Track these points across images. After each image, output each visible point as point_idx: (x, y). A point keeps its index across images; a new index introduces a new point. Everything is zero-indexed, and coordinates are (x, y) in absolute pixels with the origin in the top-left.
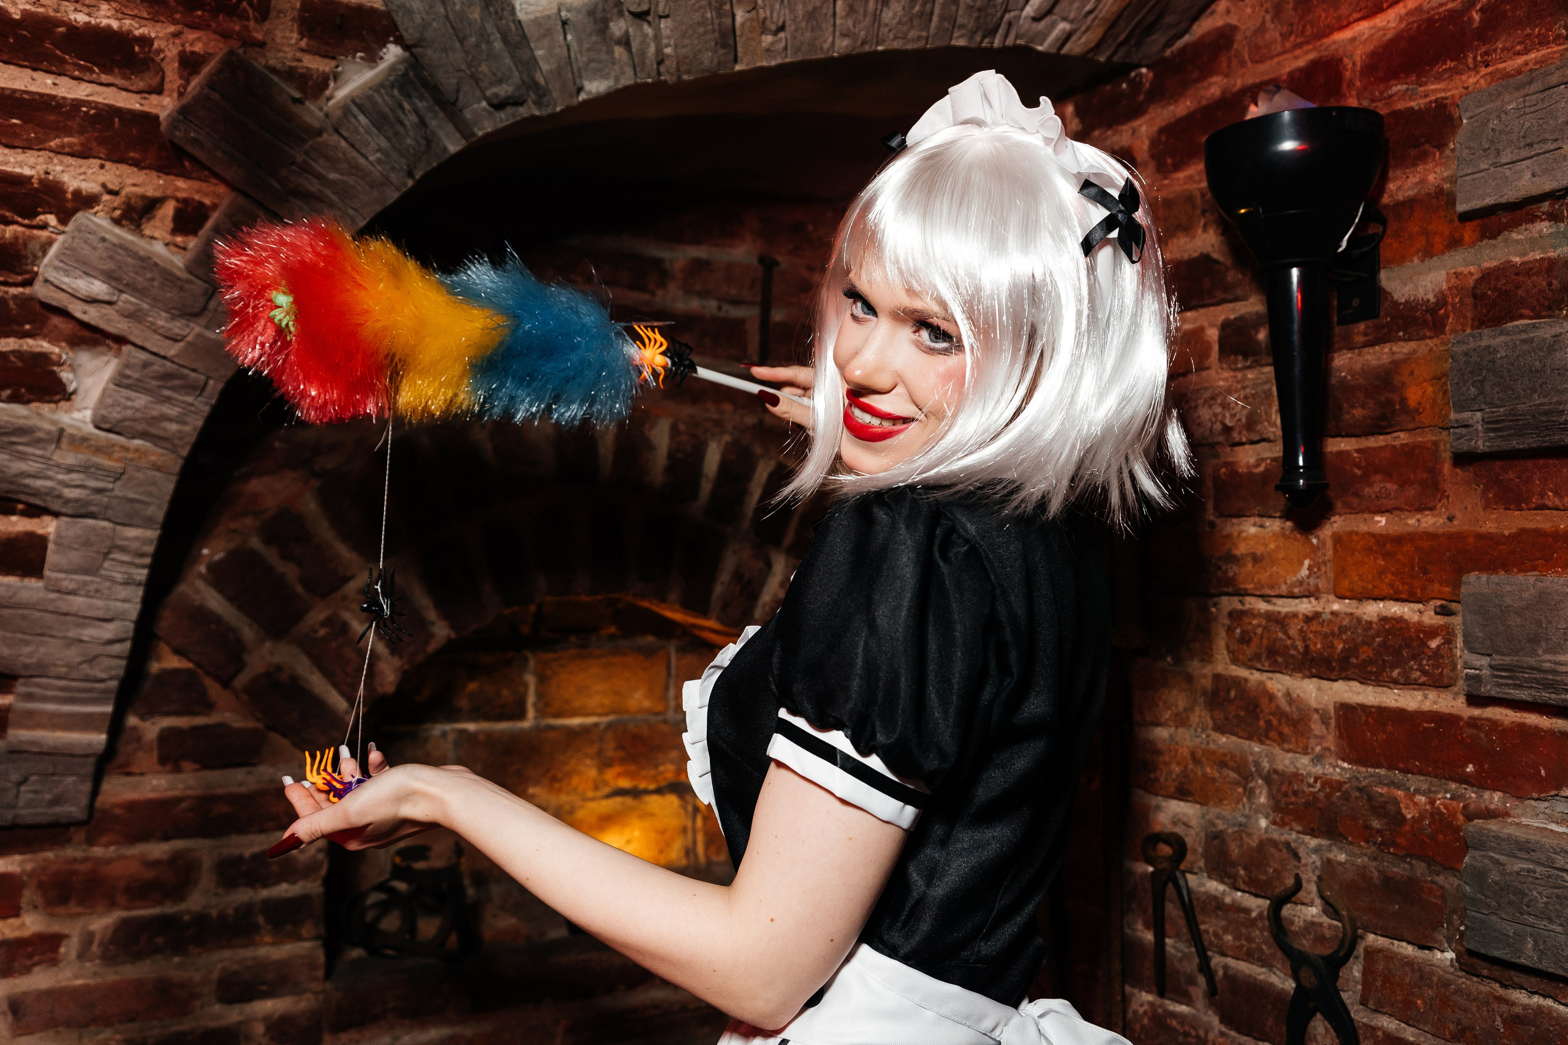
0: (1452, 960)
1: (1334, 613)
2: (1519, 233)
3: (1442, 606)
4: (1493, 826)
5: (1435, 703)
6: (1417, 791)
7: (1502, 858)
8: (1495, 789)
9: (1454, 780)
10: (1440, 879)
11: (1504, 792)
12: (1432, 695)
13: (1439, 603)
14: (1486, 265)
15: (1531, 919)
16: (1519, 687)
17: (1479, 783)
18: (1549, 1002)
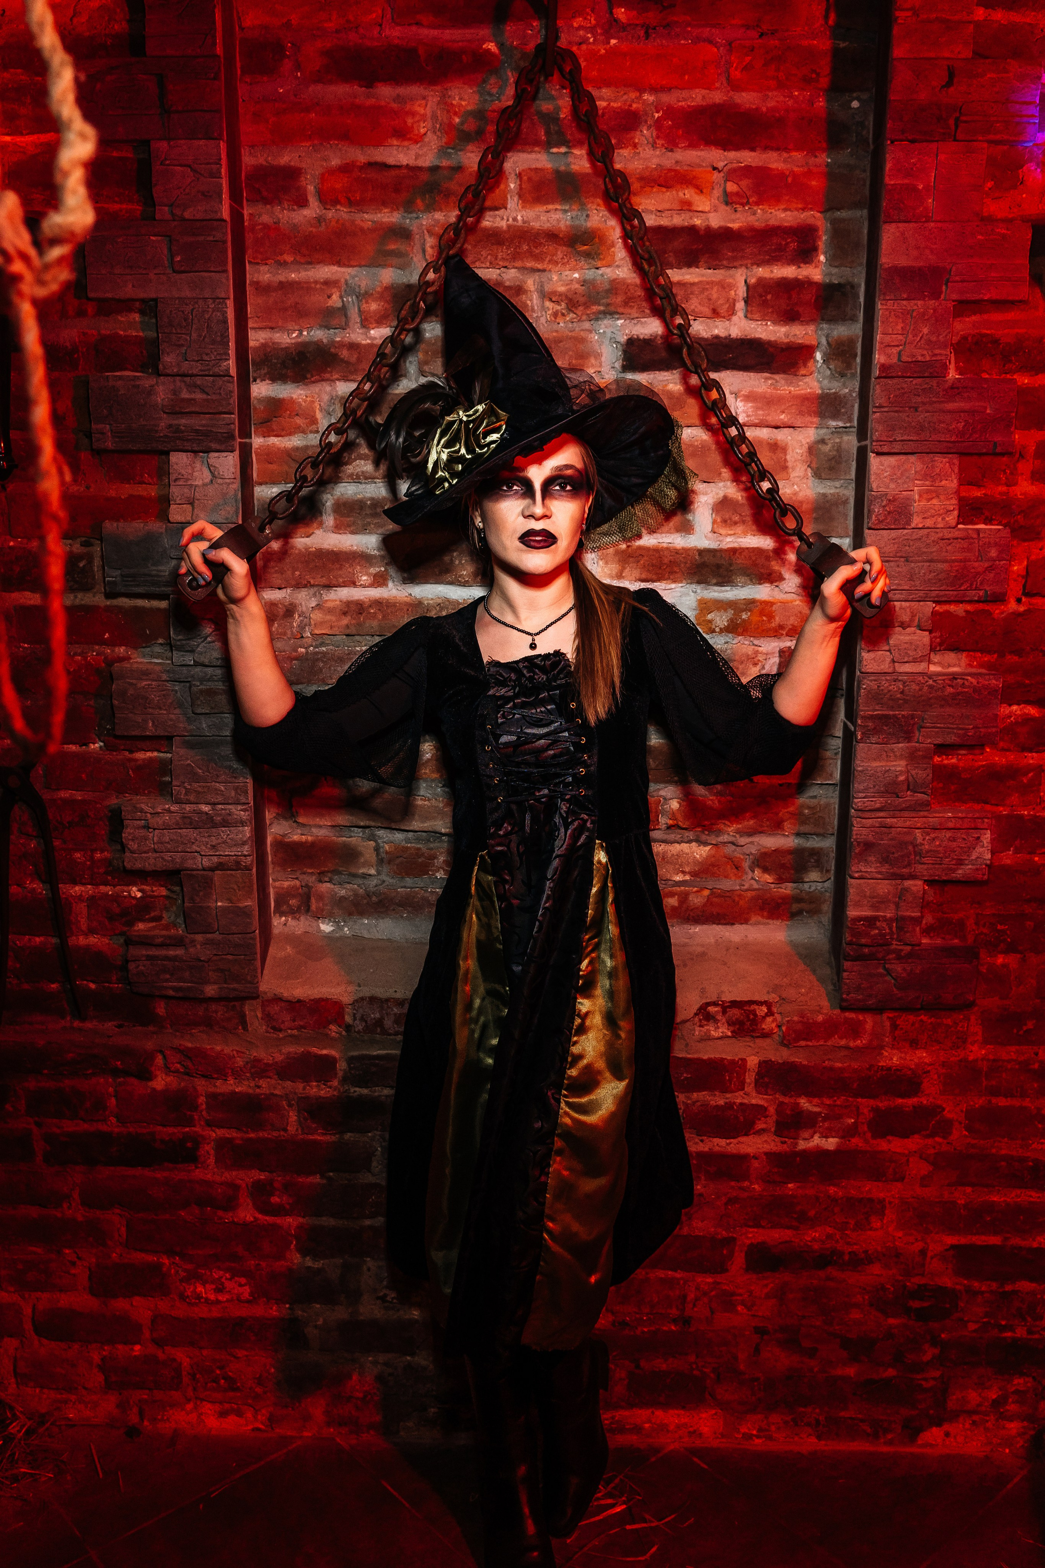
0: (101, 747)
1: (10, 547)
2: (122, 317)
3: (85, 541)
4: (126, 665)
5: (82, 600)
6: (76, 654)
7: (134, 681)
8: (121, 645)
9: (97, 644)
10: (92, 703)
11: (126, 646)
12: (80, 595)
13: (84, 539)
14: (103, 332)
15: (150, 710)
16: (138, 586)
17: (112, 643)
18: (155, 754)
